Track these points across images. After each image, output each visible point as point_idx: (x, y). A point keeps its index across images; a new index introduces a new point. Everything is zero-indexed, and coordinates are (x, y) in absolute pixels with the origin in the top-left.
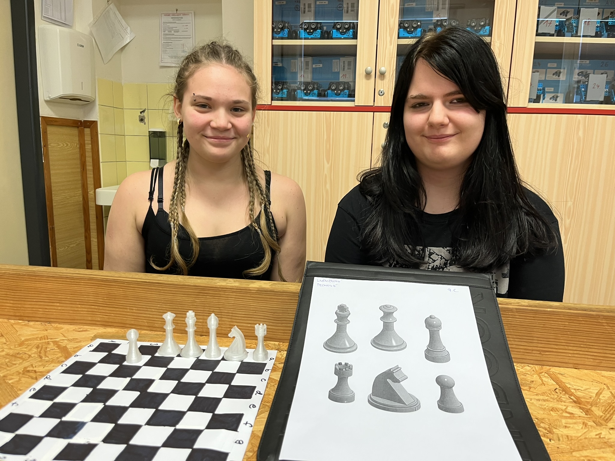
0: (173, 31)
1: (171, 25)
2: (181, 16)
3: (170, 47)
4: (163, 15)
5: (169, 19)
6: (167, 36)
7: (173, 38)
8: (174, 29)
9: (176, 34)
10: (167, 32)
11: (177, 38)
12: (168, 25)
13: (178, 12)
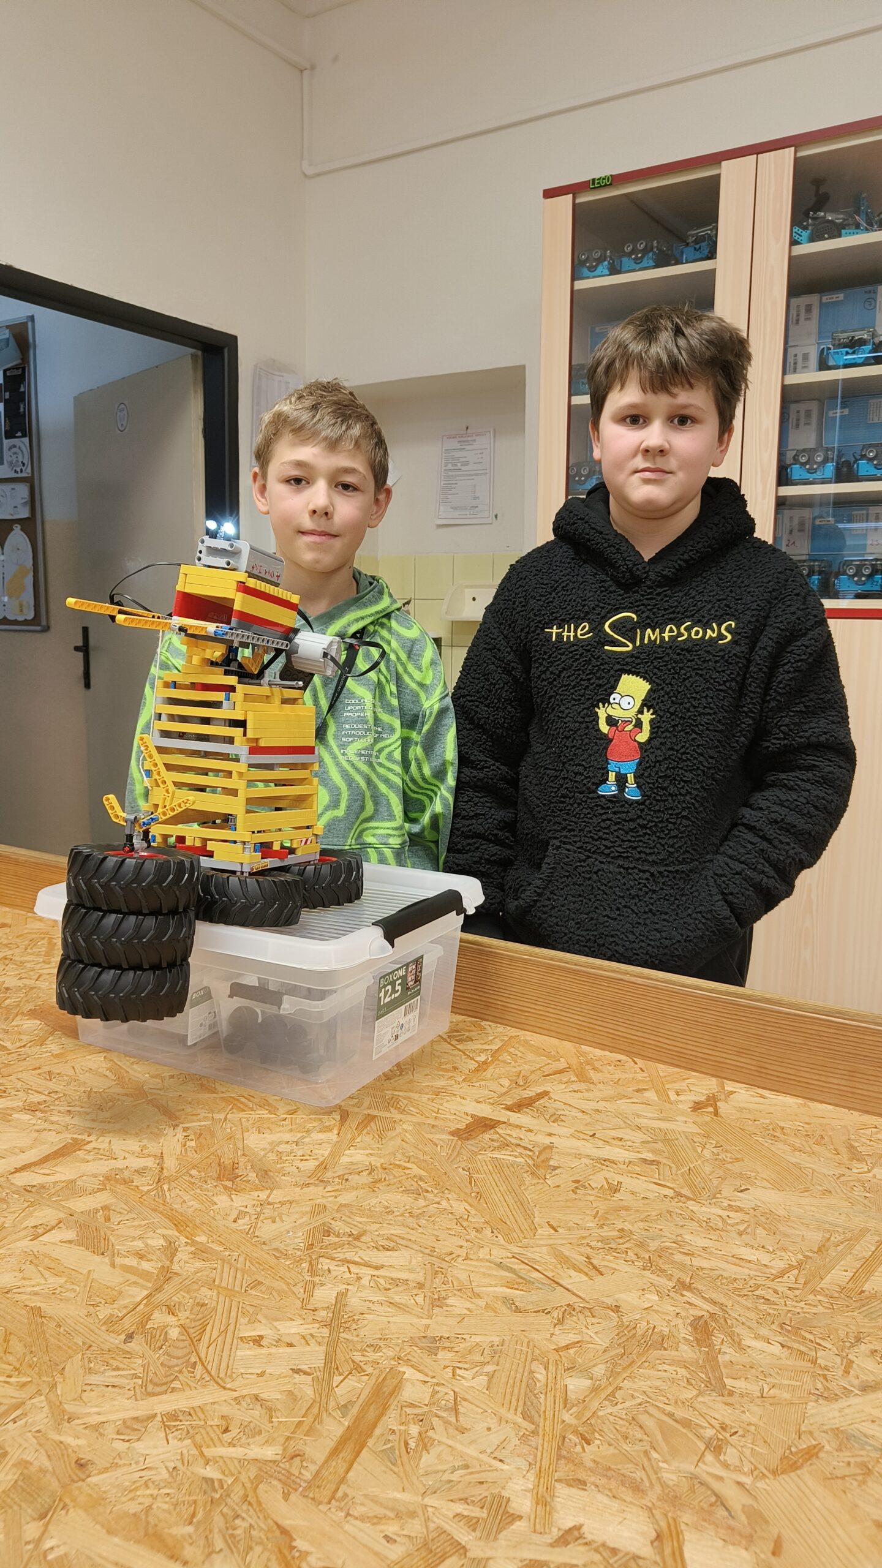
0: (459, 464)
1: (457, 454)
2: (474, 438)
3: (454, 491)
4: (445, 438)
5: (454, 444)
6: (450, 474)
7: (459, 476)
8: (461, 460)
9: (463, 468)
10: (450, 466)
11: (467, 475)
12: (452, 454)
13: (469, 431)
